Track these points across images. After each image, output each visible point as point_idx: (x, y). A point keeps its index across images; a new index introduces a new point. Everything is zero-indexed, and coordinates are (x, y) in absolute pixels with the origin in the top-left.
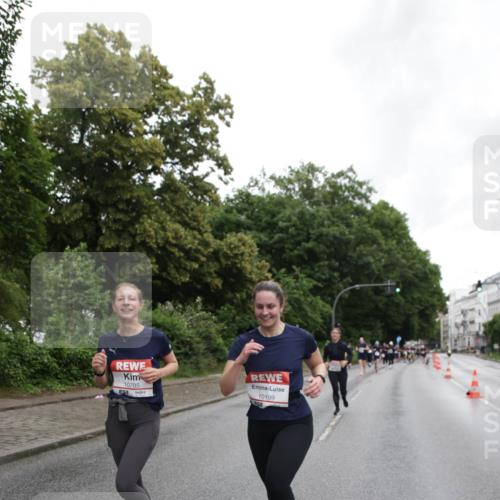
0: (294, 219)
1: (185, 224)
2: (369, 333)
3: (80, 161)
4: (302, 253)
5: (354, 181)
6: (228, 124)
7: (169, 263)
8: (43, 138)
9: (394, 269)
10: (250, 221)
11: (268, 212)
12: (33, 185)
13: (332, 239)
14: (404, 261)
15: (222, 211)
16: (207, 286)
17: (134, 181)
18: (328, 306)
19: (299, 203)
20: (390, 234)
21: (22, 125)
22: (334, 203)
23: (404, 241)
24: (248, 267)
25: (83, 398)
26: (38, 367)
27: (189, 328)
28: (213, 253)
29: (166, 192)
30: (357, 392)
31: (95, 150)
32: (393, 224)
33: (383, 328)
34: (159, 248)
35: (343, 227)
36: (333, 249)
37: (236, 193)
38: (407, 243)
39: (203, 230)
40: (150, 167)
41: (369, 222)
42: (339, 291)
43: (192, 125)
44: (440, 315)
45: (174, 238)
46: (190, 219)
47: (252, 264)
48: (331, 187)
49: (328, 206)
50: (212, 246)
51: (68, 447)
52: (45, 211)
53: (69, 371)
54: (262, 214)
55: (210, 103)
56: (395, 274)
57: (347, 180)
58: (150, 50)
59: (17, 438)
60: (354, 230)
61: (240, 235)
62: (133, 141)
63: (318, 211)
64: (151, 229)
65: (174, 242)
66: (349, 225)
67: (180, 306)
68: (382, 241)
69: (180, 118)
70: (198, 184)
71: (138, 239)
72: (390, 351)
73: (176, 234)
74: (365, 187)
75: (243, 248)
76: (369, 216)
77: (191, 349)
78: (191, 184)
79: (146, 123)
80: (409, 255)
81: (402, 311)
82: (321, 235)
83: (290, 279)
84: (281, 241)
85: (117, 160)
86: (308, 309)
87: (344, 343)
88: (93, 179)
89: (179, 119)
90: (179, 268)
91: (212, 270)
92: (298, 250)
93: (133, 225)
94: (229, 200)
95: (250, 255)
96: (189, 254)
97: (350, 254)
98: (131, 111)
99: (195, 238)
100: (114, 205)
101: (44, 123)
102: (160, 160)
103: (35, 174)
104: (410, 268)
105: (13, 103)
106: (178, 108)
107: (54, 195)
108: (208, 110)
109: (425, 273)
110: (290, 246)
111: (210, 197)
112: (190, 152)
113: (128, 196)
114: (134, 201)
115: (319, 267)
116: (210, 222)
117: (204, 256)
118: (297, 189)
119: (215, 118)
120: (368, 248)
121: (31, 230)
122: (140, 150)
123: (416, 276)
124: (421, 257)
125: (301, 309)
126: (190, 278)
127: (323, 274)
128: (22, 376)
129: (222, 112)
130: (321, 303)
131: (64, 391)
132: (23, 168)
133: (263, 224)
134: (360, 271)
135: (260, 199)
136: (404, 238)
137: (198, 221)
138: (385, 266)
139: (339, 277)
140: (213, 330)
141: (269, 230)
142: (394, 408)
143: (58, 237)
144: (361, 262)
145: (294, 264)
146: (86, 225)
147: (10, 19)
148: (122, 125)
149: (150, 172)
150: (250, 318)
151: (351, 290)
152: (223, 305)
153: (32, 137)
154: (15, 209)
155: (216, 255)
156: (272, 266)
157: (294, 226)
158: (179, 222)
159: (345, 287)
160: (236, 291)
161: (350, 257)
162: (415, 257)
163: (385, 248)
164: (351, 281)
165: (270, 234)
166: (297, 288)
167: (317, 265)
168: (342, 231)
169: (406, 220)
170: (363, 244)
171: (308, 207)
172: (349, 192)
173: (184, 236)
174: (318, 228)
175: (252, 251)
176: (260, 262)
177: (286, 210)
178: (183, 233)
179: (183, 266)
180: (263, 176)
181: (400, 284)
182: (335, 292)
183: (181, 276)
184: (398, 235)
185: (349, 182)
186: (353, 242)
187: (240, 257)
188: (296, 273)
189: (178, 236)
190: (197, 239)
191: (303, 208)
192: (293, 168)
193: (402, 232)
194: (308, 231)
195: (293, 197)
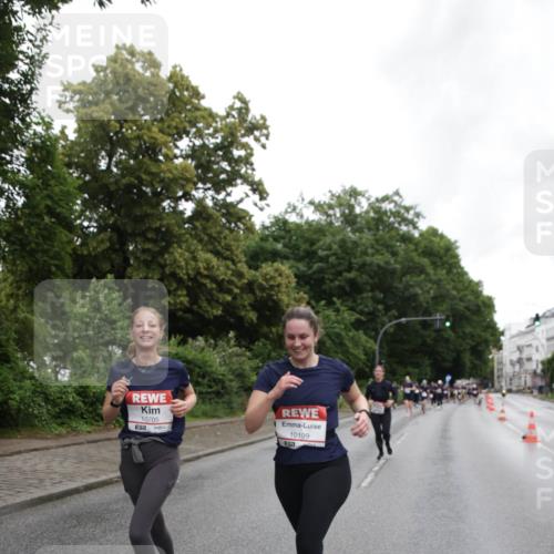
0: (335, 247)
1: (217, 254)
2: (417, 370)
3: (108, 188)
4: (343, 283)
5: (400, 206)
6: (264, 146)
7: (201, 296)
8: (69, 165)
9: (443, 301)
10: (287, 250)
11: (307, 240)
12: (59, 214)
13: (376, 268)
14: (454, 293)
15: (257, 239)
16: (241, 319)
17: (164, 208)
18: (372, 341)
19: (341, 230)
20: (439, 264)
21: (49, 153)
22: (378, 229)
23: (455, 271)
24: (285, 299)
25: (109, 439)
26: (63, 406)
27: (221, 366)
28: (247, 284)
29: (197, 220)
30: (402, 435)
31: (123, 176)
32: (442, 252)
33: (432, 365)
34: (190, 279)
35: (388, 256)
36: (376, 280)
37: (273, 220)
38: (458, 273)
39: (237, 260)
40: (180, 194)
41: (416, 250)
42: (383, 325)
43: (225, 148)
44: (494, 351)
45: (205, 269)
46: (223, 248)
47: (288, 296)
48: (375, 212)
49: (372, 232)
50: (247, 276)
51: (94, 491)
52: (71, 242)
53: (95, 410)
54: (300, 242)
55: (244, 125)
56: (445, 306)
57: (393, 204)
58: (181, 70)
59: (41, 481)
60: (399, 259)
61: (276, 264)
62: (163, 166)
63: (361, 238)
64: (181, 259)
65: (205, 273)
66: (394, 254)
67: (212, 341)
68: (431, 272)
69: (213, 141)
70: (231, 210)
71: (167, 271)
72: (439, 391)
73: (208, 264)
74: (412, 212)
75: (279, 279)
76: (416, 245)
77: (223, 388)
78: (224, 211)
79: (177, 147)
80: (460, 286)
81: (452, 347)
82: (364, 265)
83: (330, 313)
84: (321, 271)
85: (147, 186)
86: (349, 344)
87: (388, 382)
88: (121, 207)
89: (211, 142)
90: (211, 300)
91: (246, 303)
92: (339, 281)
93: (163, 255)
94: (264, 227)
95: (287, 287)
96: (222, 286)
97: (396, 284)
98: (161, 135)
99: (228, 268)
100: (143, 234)
101: (71, 148)
102: (191, 185)
103: (61, 203)
104: (461, 300)
105: (39, 129)
106: (211, 130)
107: (81, 224)
108: (243, 132)
109: (478, 306)
110: (331, 277)
111: (244, 224)
112: (223, 176)
113: (158, 224)
114: (163, 229)
115: (362, 299)
116: (244, 251)
117: (237, 287)
118: (338, 215)
119: (249, 140)
120: (415, 279)
121: (56, 262)
122: (170, 175)
123: (467, 308)
124: (474, 289)
125: (342, 344)
126: (223, 311)
127: (367, 306)
128: (46, 417)
129: (257, 133)
130: (363, 338)
131: (89, 432)
132: (49, 197)
133: (302, 253)
134: (407, 304)
135: (298, 226)
136: (455, 267)
137: (232, 253)
138: (434, 298)
139: (384, 309)
140: (247, 367)
141: (307, 260)
142: (443, 452)
143: (84, 268)
144: (407, 294)
145: (334, 296)
146: (114, 256)
147: (38, 43)
148: (152, 150)
149: (180, 198)
151: (396, 324)
152: (258, 339)
153: (59, 164)
154: (41, 240)
155: (250, 287)
156: (310, 298)
158: (211, 252)
159: (390, 321)
160: (272, 325)
161: (396, 288)
162: (466, 288)
163: (434, 278)
164: (396, 314)
165: (308, 263)
166: (338, 322)
167: (359, 297)
168: (387, 259)
169: (457, 248)
170: (409, 273)
171: (350, 234)
172: (394, 217)
173: (216, 267)
174: (361, 257)
175: (289, 282)
176: (298, 293)
177: (326, 238)
178: (215, 263)
179: (215, 298)
180: (301, 201)
181: (450, 318)
182: (379, 326)
183: (213, 309)
184: (448, 264)
185: (395, 207)
186: (399, 271)
187: (276, 289)
188: (337, 306)
189: (210, 267)
190: (230, 270)
191: (345, 235)
192: (334, 193)
193: (453, 260)
194: (350, 260)
195: (333, 223)
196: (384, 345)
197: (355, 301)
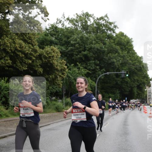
0: (78, 40)
1: (25, 41)
2: (113, 95)
4: (81, 56)
5: (107, 22)
7: (17, 60)
9: (126, 65)
10: (57, 40)
11: (66, 36)
13: (96, 50)
14: (130, 62)
15: (43, 35)
16: (36, 71)
18: (94, 82)
19: (81, 32)
20: (124, 49)
22: (97, 32)
23: (131, 52)
24: (56, 63)
28: (39, 55)
30: (107, 123)
32: (125, 44)
33: (120, 93)
34: (12, 52)
36: (96, 55)
37: (50, 26)
38: (132, 53)
39: (34, 44)
40: (7, 11)
41: (114, 42)
42: (99, 75)
44: (147, 87)
45: (19, 48)
46: (27, 38)
47: (57, 61)
48: (97, 24)
49: (95, 34)
54: (63, 37)
56: (126, 68)
57: (104, 21)
60: (106, 46)
61: (51, 47)
63: (90, 36)
64: (8, 43)
65: (19, 49)
66: (104, 44)
68: (121, 52)
71: (2, 48)
72: (124, 104)
73: (20, 45)
74: (113, 25)
75: (53, 53)
76: (114, 40)
80: (133, 59)
81: (129, 85)
82: (91, 48)
83: (76, 69)
84: (72, 50)
91: (38, 64)
92: (80, 55)
94: (47, 29)
95: (57, 57)
96: (27, 56)
97: (104, 58)
104: (133, 65)
109: (140, 67)
110: (76, 53)
115: (90, 63)
116: (37, 40)
117: (34, 57)
118: (80, 25)
120: (113, 55)
123: (136, 69)
124: (139, 60)
126: (27, 68)
130: (90, 81)
133: (63, 42)
134: (109, 66)
135: (62, 30)
136: (131, 50)
137: (32, 41)
138: (121, 64)
139: (99, 68)
141: (66, 45)
144: (110, 62)
149: (7, 13)
150: (56, 88)
151: (105, 75)
155: (40, 57)
156: (67, 62)
157: (78, 43)
158: (22, 40)
159: (102, 74)
160: (50, 74)
161: (105, 59)
162: (136, 60)
163: (122, 55)
164: (105, 70)
165: (66, 47)
166: (79, 74)
167: (88, 62)
168: (101, 46)
169: (132, 42)
170: (111, 53)
171: (85, 34)
172: (105, 27)
173: (24, 47)
174: (90, 45)
175: (58, 55)
176: (62, 60)
177: (74, 36)
178: (24, 45)
179: (24, 61)
180: (63, 18)
181: (128, 73)
182: (97, 76)
183: (23, 67)
184: (128, 49)
185: (105, 22)
186: (106, 52)
187: (52, 58)
188: (79, 66)
189: (22, 46)
190: (31, 48)
191: (83, 35)
192: (78, 14)
193: (130, 47)
194: (85, 46)
195: (78, 29)
196: (99, 84)
197: (87, 64)
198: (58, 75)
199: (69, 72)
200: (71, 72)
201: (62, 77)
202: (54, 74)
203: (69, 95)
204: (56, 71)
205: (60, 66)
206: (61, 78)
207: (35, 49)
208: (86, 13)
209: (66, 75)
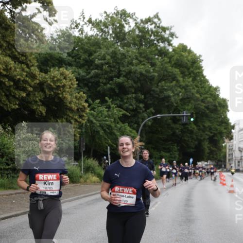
0: (108, 57)
2: (168, 154)
4: (113, 87)
5: (158, 27)
7: (1, 91)
9: (189, 102)
10: (70, 58)
11: (86, 51)
13: (139, 76)
14: (198, 95)
16: (33, 112)
18: (134, 131)
19: (113, 44)
20: (187, 73)
22: (141, 45)
23: (199, 79)
24: (69, 97)
28: (38, 84)
30: (156, 203)
32: (189, 64)
33: (179, 150)
36: (139, 84)
38: (201, 81)
39: (30, 64)
42: (143, 119)
44: (226, 141)
45: (4, 70)
46: (19, 54)
47: (71, 95)
48: (140, 31)
49: (137, 47)
50: (38, 78)
54: (81, 53)
56: (190, 106)
57: (153, 26)
60: (157, 69)
61: (61, 69)
63: (128, 51)
65: (5, 73)
66: (153, 65)
67: (10, 129)
68: (181, 79)
72: (186, 171)
73: (6, 66)
74: (168, 32)
75: (64, 81)
76: (170, 58)
80: (202, 90)
81: (194, 137)
82: (130, 72)
83: (103, 109)
84: (96, 76)
90: (9, 96)
91: (37, 99)
92: (110, 84)
95: (70, 87)
96: (18, 84)
97: (153, 89)
99: (23, 70)
104: (203, 101)
109: (215, 106)
110: (104, 81)
115: (128, 99)
116: (36, 58)
117: (31, 86)
118: (111, 32)
120: (168, 84)
123: (207, 108)
124: (213, 92)
125: (112, 133)
126: (19, 105)
127: (131, 105)
130: (129, 129)
133: (82, 62)
134: (161, 103)
135: (79, 39)
136: (199, 76)
137: (26, 58)
138: (181, 100)
139: (144, 107)
141: (86, 67)
142: (187, 218)
144: (162, 96)
151: (153, 119)
155: (41, 86)
156: (89, 97)
157: (107, 64)
158: (9, 56)
159: (149, 117)
160: (58, 118)
161: (154, 91)
162: (207, 93)
163: (183, 84)
164: (153, 111)
165: (87, 70)
166: (109, 116)
167: (126, 97)
168: (148, 68)
169: (202, 61)
170: (164, 80)
171: (120, 48)
172: (154, 36)
173: (13, 68)
174: (128, 66)
175: (72, 84)
176: (79, 93)
177: (102, 50)
178: (12, 65)
179: (13, 94)
180: (82, 19)
181: (194, 115)
182: (140, 120)
183: (11, 103)
184: (194, 73)
185: (155, 27)
186: (156, 78)
187: (62, 89)
188: (108, 104)
189: (9, 68)
190: (25, 72)
191: (115, 49)
192: (108, 13)
193: (197, 71)
194: (119, 68)
195: (107, 39)
196: (144, 135)
197: (122, 100)
198: (72, 118)
199: (91, 114)
200: (95, 113)
201: (79, 122)
202: (65, 117)
203: (91, 154)
204: (68, 111)
205: (76, 102)
206: (77, 124)
207: (32, 73)
208: (122, 11)
209: (87, 118)
